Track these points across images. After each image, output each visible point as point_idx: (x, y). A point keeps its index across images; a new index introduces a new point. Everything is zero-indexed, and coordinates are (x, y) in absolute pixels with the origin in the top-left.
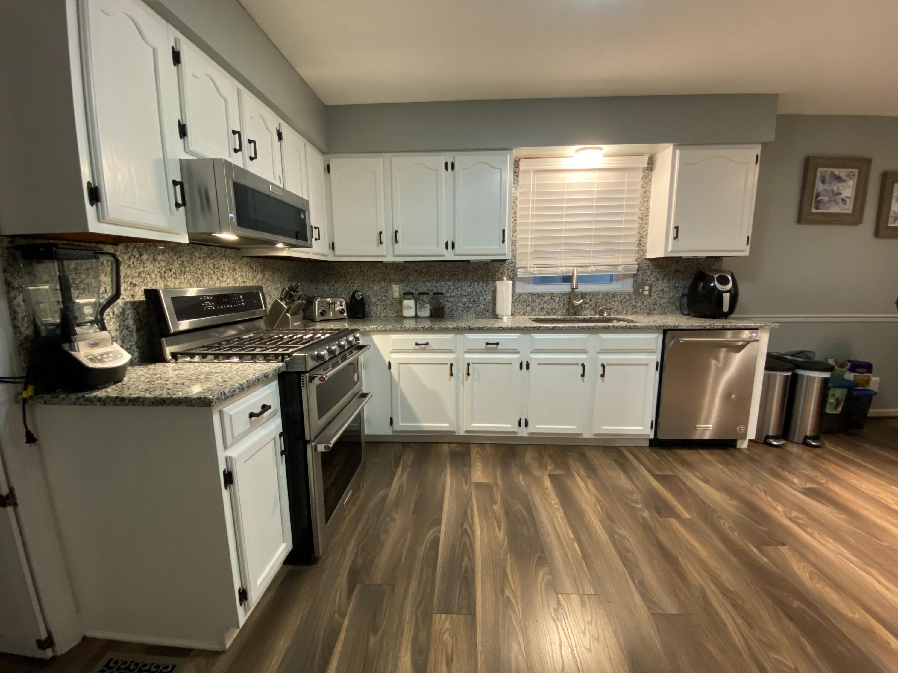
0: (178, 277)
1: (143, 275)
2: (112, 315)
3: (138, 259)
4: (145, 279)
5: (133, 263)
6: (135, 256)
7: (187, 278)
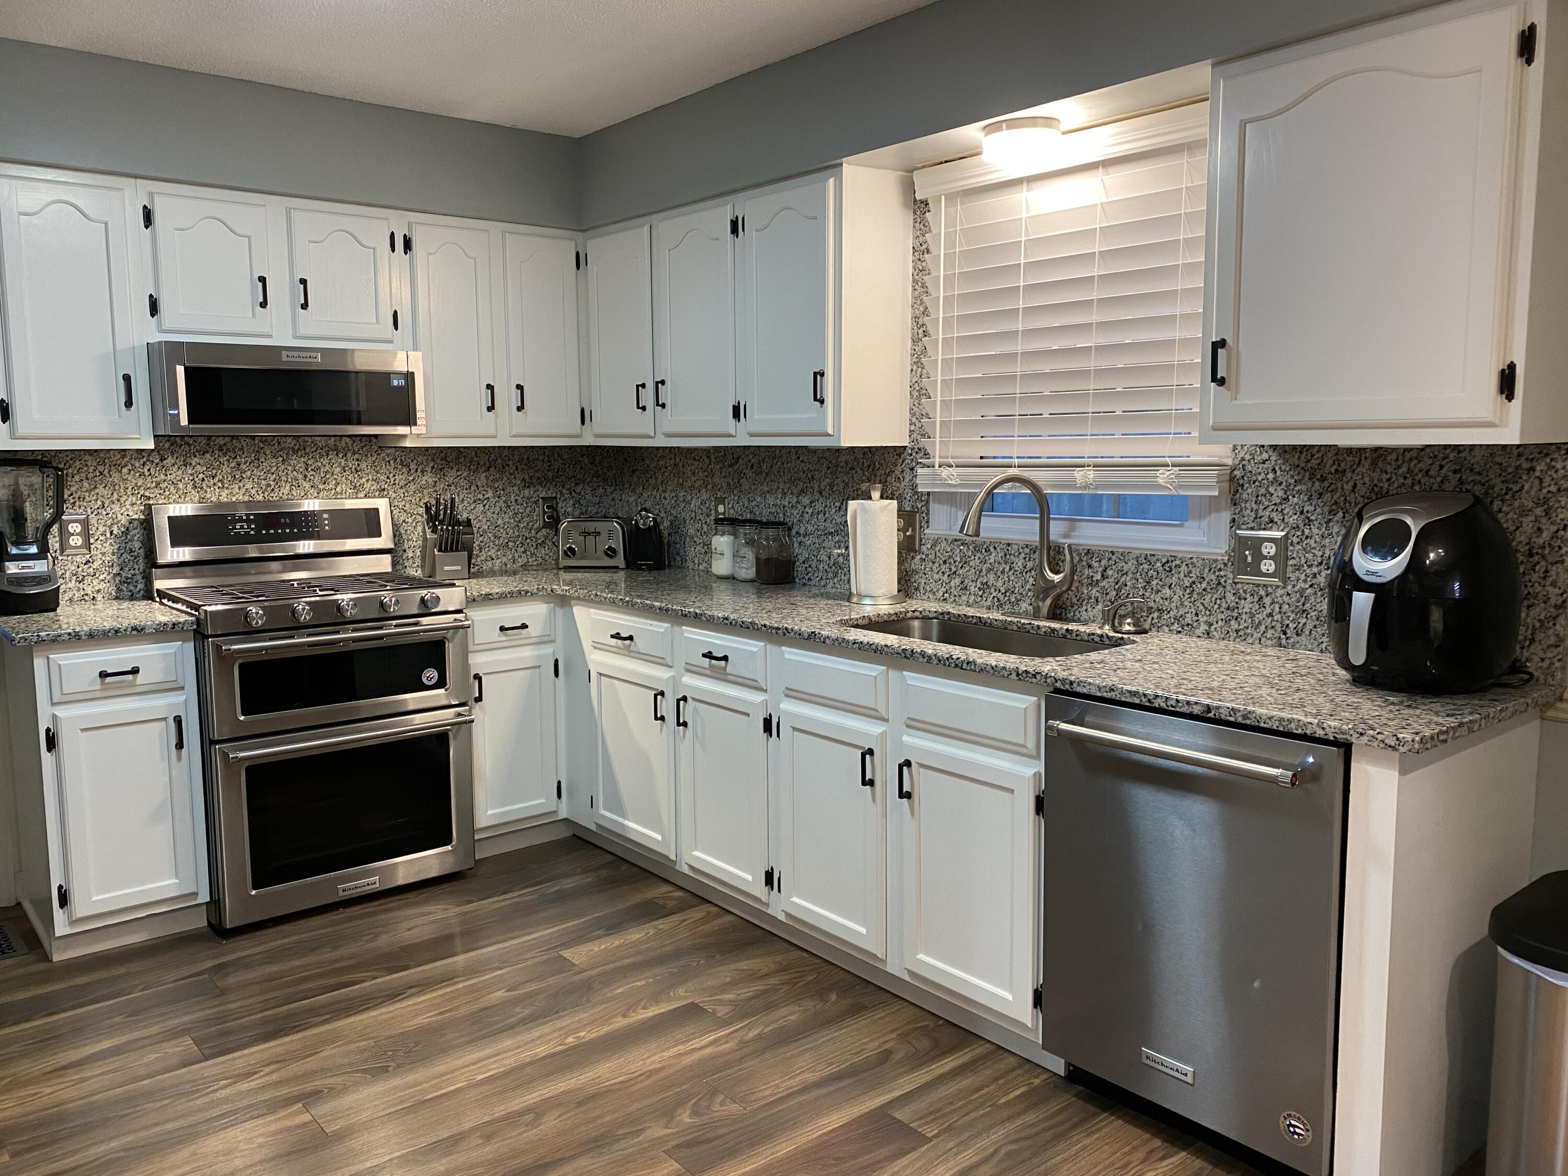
0: (226, 485)
1: (163, 485)
2: (108, 535)
3: (157, 464)
4: (166, 490)
5: (149, 470)
6: (152, 461)
7: (246, 487)
